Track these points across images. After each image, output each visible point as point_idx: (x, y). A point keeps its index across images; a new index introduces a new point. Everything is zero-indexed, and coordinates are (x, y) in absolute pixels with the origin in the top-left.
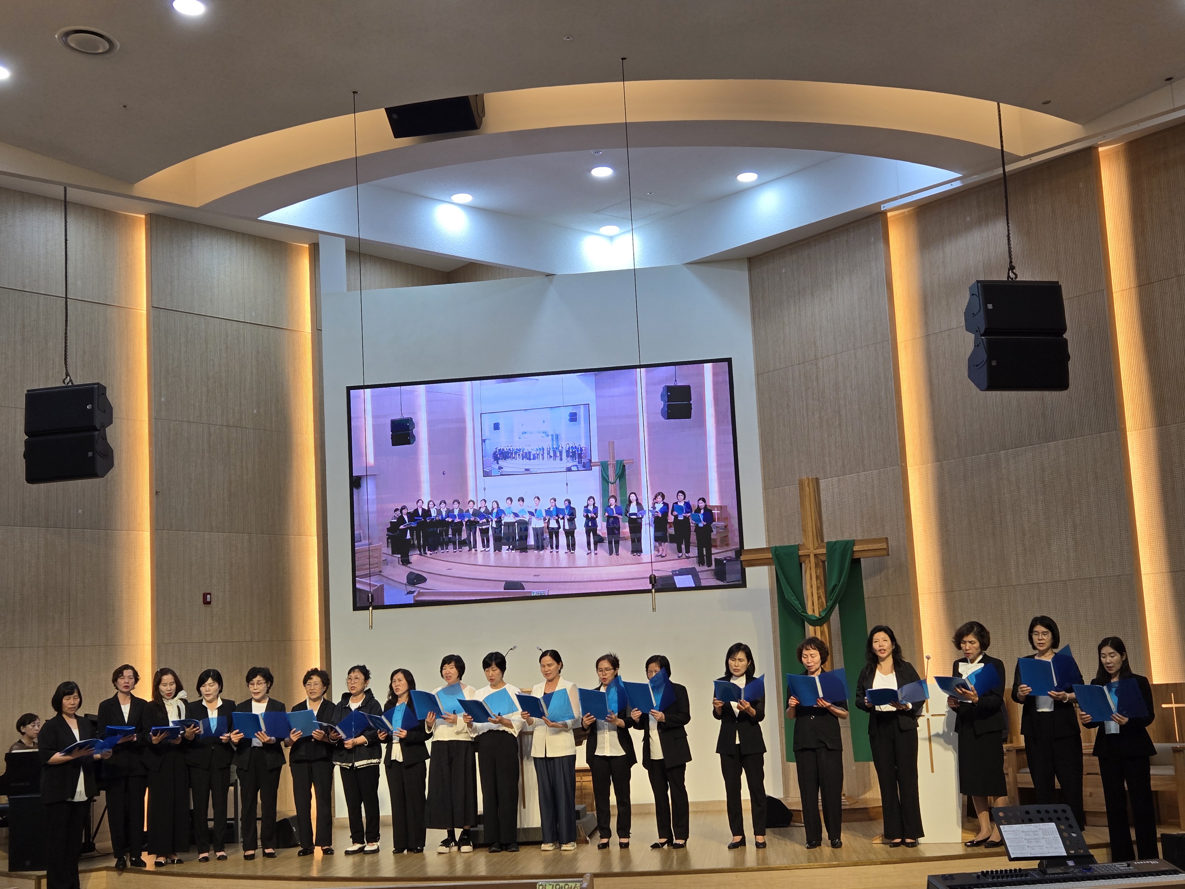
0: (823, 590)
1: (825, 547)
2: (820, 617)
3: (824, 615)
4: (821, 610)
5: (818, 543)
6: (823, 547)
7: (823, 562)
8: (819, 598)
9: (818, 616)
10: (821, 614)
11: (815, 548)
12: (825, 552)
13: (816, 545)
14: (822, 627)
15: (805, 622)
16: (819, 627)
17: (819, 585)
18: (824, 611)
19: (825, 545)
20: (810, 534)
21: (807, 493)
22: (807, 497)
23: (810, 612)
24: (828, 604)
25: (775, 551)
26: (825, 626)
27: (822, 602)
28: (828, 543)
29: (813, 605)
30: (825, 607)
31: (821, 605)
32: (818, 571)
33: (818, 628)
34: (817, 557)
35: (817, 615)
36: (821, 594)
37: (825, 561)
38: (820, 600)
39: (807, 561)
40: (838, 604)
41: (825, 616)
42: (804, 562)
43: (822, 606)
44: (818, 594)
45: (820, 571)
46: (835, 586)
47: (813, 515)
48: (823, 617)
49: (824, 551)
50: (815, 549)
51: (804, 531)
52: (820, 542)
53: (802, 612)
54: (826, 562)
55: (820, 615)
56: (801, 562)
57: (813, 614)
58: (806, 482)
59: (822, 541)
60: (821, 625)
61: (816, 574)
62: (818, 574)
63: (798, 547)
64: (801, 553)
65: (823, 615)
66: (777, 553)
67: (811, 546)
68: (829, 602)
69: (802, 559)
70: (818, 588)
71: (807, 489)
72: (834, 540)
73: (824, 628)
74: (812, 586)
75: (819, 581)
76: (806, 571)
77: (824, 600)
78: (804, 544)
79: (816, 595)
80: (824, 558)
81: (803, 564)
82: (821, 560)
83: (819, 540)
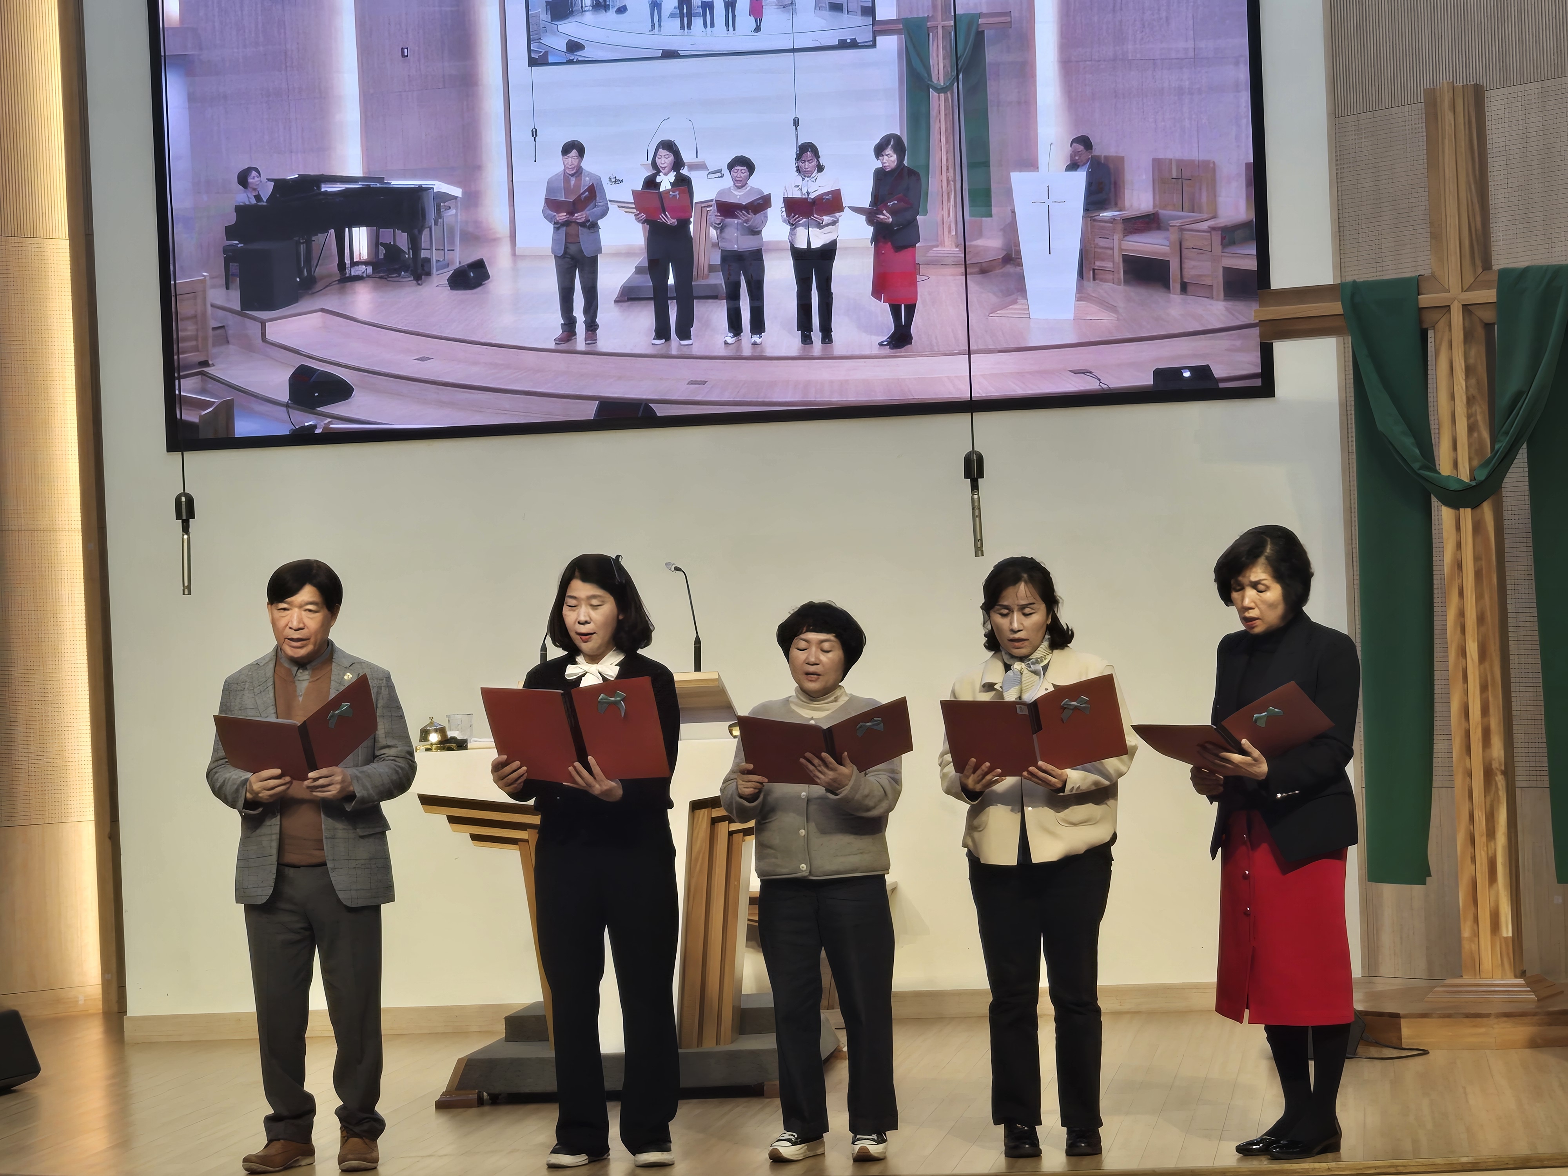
0: (1485, 407)
1: (1496, 284)
2: (1474, 483)
3: (1483, 478)
4: (1476, 463)
5: (1475, 271)
6: (1486, 285)
7: (1488, 326)
8: (1472, 428)
9: (1467, 480)
10: (1476, 473)
11: (1466, 287)
12: (1495, 299)
13: (1469, 279)
14: (1478, 511)
15: (1432, 495)
16: (1469, 511)
17: (1473, 391)
18: (1484, 465)
19: (1495, 277)
20: (1453, 245)
21: (1449, 129)
22: (1446, 141)
23: (1445, 468)
24: (1497, 447)
25: (1353, 296)
26: (1487, 509)
27: (1481, 441)
28: (1504, 273)
29: (1455, 448)
30: (1489, 455)
31: (1475, 449)
32: (1473, 352)
33: (1466, 514)
34: (1471, 312)
35: (1464, 475)
36: (1479, 418)
37: (1494, 324)
38: (1475, 435)
39: (1441, 324)
40: (1525, 446)
41: (1487, 478)
42: (1433, 328)
43: (1480, 451)
44: (1469, 417)
45: (1478, 353)
46: (1519, 395)
47: (1463, 194)
48: (1482, 482)
49: (1489, 295)
50: (1465, 291)
51: (1436, 236)
52: (1480, 269)
53: (1421, 468)
54: (1496, 326)
55: (1473, 478)
56: (1425, 326)
57: (1455, 475)
58: (1447, 98)
59: (1487, 265)
60: (1475, 505)
61: (1466, 359)
62: (1472, 361)
63: (1415, 285)
64: (1425, 300)
65: (1482, 476)
66: (1357, 299)
67: (1453, 282)
68: (1500, 441)
69: (1429, 317)
70: (1470, 401)
71: (1449, 117)
72: (1521, 263)
73: (1483, 513)
74: (1452, 397)
75: (1473, 381)
76: (1437, 353)
77: (1486, 435)
78: (1433, 276)
79: (1465, 420)
80: (1489, 316)
81: (1431, 333)
82: (1481, 320)
83: (1478, 263)
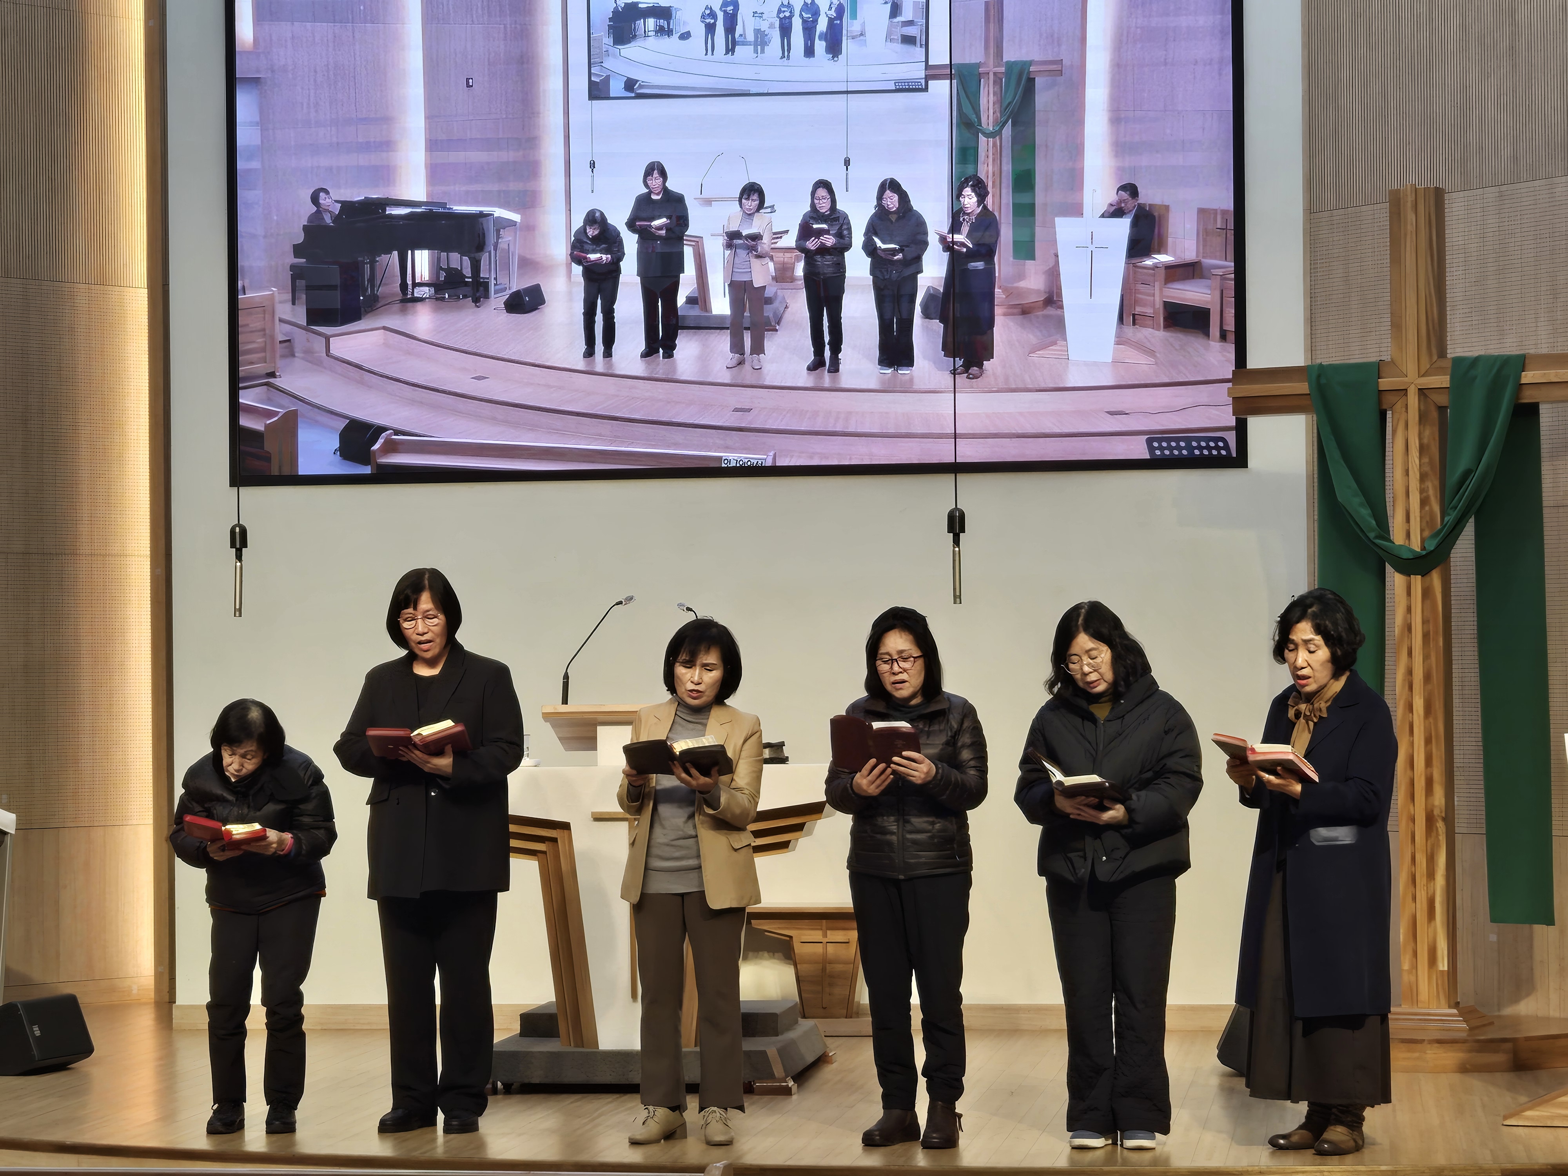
0: (1437, 483)
1: (1449, 371)
2: (1424, 553)
3: (1432, 549)
4: (1427, 534)
5: (1431, 359)
6: (1440, 371)
7: (1442, 409)
8: (1424, 502)
9: (1418, 549)
10: (1427, 544)
11: (1422, 373)
12: (1447, 384)
13: (1426, 365)
14: (1427, 578)
15: (1386, 562)
16: (1419, 578)
17: (1427, 468)
18: (1435, 535)
19: (1448, 364)
20: (1413, 334)
21: (1412, 228)
22: (1409, 238)
23: (1398, 537)
24: (1446, 519)
25: (1319, 376)
26: (1435, 578)
27: (1432, 514)
28: (1457, 361)
29: (1408, 520)
30: (1439, 526)
31: (1427, 521)
32: (1427, 433)
33: (1417, 580)
34: (1426, 396)
35: (1416, 545)
36: (1431, 492)
37: (1446, 407)
38: (1427, 508)
39: (1399, 406)
40: (1472, 518)
41: (1436, 549)
42: (1391, 408)
43: (1431, 523)
44: (1422, 491)
45: (1431, 433)
46: (1467, 474)
47: (1422, 287)
48: (1432, 552)
49: (1443, 380)
50: (1421, 375)
51: (1397, 326)
52: (1435, 358)
53: (1377, 537)
54: (1449, 409)
55: (1423, 548)
56: (1384, 407)
57: (1407, 544)
58: (1410, 199)
59: (1442, 354)
60: (1425, 573)
61: (1420, 439)
62: (1425, 441)
63: (1377, 369)
64: (1385, 383)
65: (1431, 546)
66: (1323, 381)
67: (1411, 368)
68: (1449, 515)
69: (1388, 399)
70: (1423, 478)
71: (1411, 217)
72: (1473, 352)
73: (1431, 580)
74: (1407, 472)
75: (1426, 460)
76: (1394, 432)
77: (1437, 509)
78: (1393, 361)
79: (1418, 494)
80: (1443, 400)
81: (1389, 414)
82: (1435, 404)
83: (1435, 351)
